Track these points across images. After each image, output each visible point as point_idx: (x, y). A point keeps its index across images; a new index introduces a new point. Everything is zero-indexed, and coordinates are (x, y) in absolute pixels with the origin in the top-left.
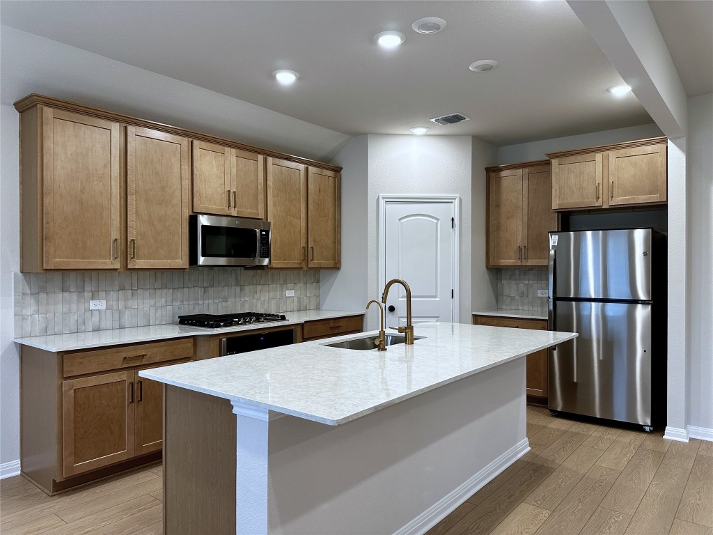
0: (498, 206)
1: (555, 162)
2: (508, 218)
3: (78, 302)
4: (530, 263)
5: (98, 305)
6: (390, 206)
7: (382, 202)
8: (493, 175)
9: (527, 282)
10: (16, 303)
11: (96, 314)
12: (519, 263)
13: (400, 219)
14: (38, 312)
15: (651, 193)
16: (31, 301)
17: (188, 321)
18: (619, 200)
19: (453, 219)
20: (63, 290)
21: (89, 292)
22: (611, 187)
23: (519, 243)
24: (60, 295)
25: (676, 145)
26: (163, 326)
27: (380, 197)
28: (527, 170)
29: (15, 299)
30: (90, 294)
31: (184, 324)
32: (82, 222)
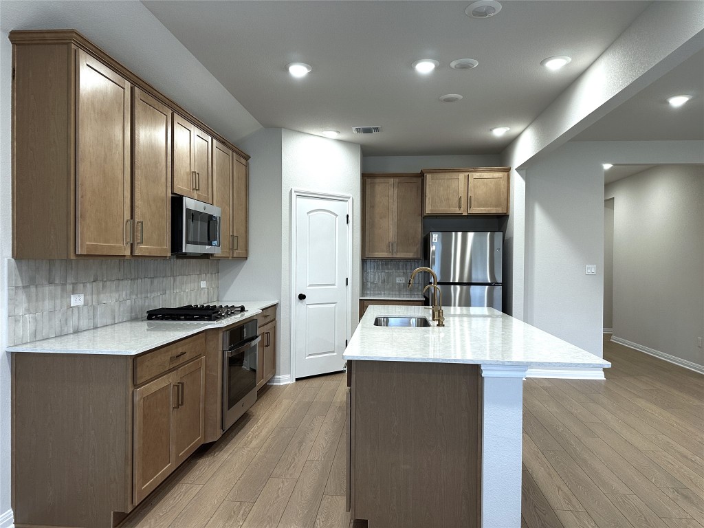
0: (373, 207)
1: (428, 177)
2: (381, 218)
3: (62, 297)
4: (399, 255)
5: (77, 300)
6: (300, 200)
7: (294, 195)
8: (368, 180)
9: (387, 271)
10: (10, 299)
11: (76, 311)
12: (390, 256)
13: (308, 213)
14: (28, 311)
15: (496, 206)
16: (22, 297)
17: (156, 315)
18: (476, 210)
19: (348, 216)
20: (51, 282)
21: (70, 284)
22: (469, 200)
23: (391, 239)
24: (47, 288)
25: (520, 174)
26: (125, 324)
27: (293, 192)
28: (397, 180)
29: (9, 294)
30: (71, 287)
31: (152, 319)
32: (104, 197)
